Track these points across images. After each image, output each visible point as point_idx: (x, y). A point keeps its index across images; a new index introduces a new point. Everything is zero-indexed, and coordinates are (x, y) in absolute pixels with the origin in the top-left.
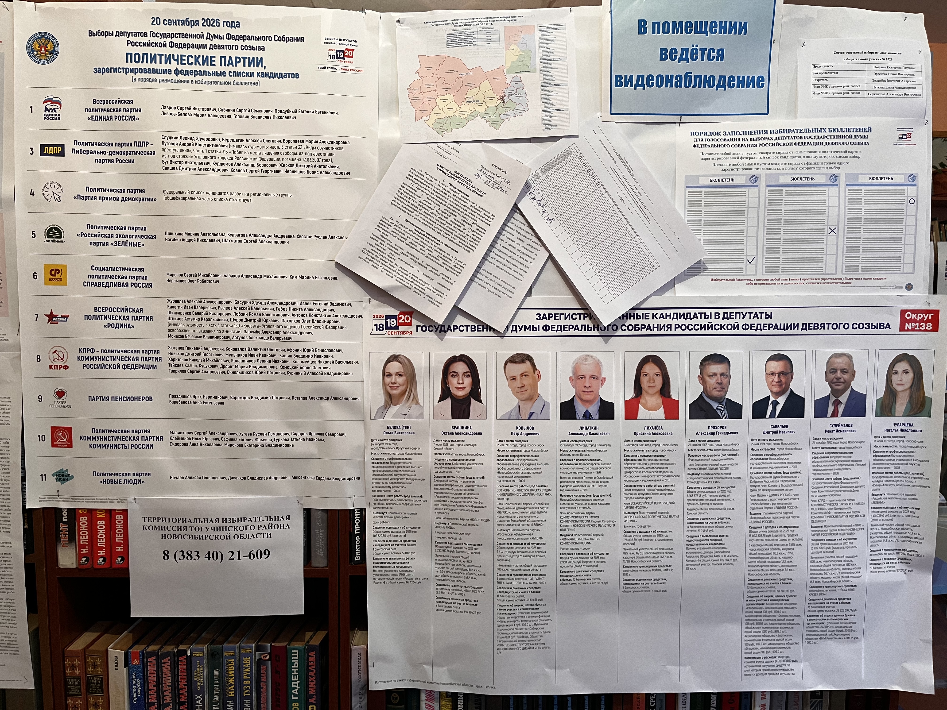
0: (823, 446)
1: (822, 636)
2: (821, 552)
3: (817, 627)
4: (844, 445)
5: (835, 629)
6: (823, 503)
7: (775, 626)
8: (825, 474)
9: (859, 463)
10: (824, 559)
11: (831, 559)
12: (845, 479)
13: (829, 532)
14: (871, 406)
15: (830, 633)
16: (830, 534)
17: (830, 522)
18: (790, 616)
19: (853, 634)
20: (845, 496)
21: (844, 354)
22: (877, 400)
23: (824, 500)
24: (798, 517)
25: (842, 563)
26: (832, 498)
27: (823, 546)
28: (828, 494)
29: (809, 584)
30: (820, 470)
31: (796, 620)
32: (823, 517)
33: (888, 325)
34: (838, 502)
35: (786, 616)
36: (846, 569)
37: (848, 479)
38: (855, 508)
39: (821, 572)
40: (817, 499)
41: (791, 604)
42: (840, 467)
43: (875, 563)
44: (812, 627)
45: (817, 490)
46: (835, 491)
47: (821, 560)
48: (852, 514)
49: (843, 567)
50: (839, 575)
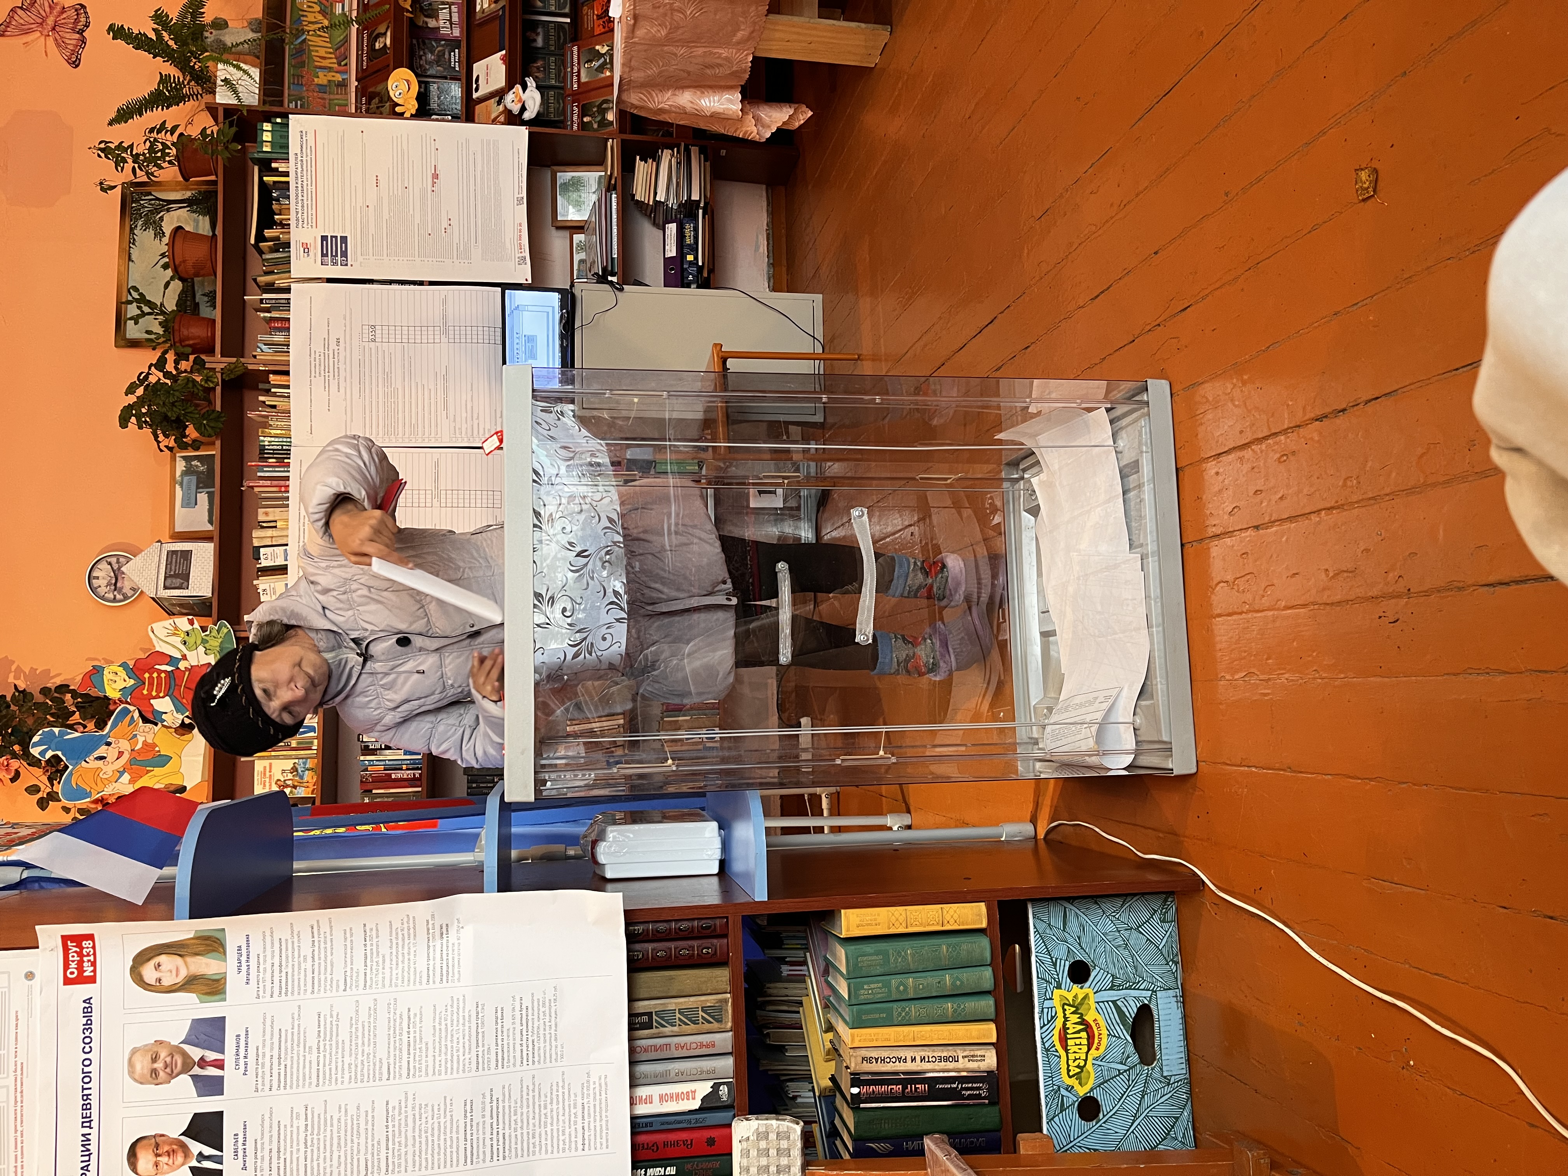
0: (268, 1074)
1: (553, 1038)
2: (426, 1061)
3: (539, 1048)
4: (268, 1043)
5: (542, 1022)
6: (353, 1067)
7: (537, 1111)
8: (310, 1068)
9: (296, 1016)
10: (437, 1054)
11: (437, 1045)
12: (319, 1035)
13: (397, 1052)
14: (210, 1010)
15: (547, 1028)
16: (401, 1049)
17: (382, 1053)
18: (522, 1091)
19: (550, 996)
20: (344, 1035)
21: (130, 1060)
22: (201, 1002)
23: (350, 1065)
24: (373, 1102)
25: (443, 1027)
26: (347, 1053)
27: (417, 1059)
28: (340, 1060)
29: (473, 1073)
30: (304, 1076)
31: (528, 1082)
32: (375, 1064)
33: (88, 1001)
34: (354, 1042)
35: (522, 1097)
36: (452, 1021)
37: (319, 1031)
38: (363, 1016)
39: (455, 1058)
40: (347, 1076)
41: (504, 1095)
42: (302, 1045)
43: (446, 976)
44: (539, 1055)
45: (334, 1076)
46: (337, 1048)
47: (438, 1059)
48: (372, 1020)
49: (449, 1025)
50: (461, 1031)
